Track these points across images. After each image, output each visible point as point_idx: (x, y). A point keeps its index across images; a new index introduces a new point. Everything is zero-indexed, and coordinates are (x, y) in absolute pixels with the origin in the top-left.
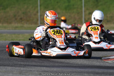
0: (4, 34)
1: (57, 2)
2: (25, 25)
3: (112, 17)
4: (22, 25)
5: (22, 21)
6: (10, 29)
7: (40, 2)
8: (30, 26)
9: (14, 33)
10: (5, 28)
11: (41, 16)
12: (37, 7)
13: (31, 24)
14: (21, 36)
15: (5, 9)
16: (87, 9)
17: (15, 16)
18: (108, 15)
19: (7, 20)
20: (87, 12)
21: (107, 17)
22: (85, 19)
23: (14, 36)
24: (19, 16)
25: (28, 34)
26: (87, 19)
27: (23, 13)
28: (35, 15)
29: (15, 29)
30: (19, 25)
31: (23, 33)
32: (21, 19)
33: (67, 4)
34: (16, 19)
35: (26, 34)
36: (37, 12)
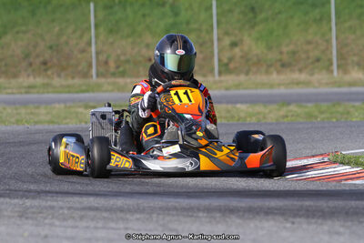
1: (144, 16)
2: (57, 81)
3: (294, 53)
4: (46, 81)
5: (46, 70)
6: (13, 93)
7: (95, 17)
8: (70, 82)
9: (25, 104)
11: (98, 53)
12: (89, 29)
13: (73, 78)
14: (43, 111)
16: (227, 33)
17: (27, 56)
18: (285, 49)
19: (6, 68)
20: (227, 41)
21: (281, 53)
22: (220, 60)
23: (23, 111)
24: (38, 56)
25: (62, 106)
26: (225, 61)
27: (51, 47)
28: (83, 51)
29: (26, 93)
30: (39, 81)
31: (48, 103)
32: (45, 63)
33: (170, 20)
34: (31, 64)
35: (57, 106)
36: (89, 44)
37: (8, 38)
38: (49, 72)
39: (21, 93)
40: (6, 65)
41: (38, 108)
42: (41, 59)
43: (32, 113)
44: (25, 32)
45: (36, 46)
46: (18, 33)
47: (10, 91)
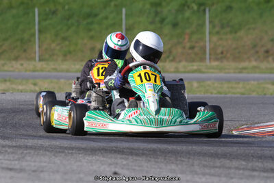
0: (209, 83)
10: (221, 69)
14: (241, 85)
15: (236, 32)
17: (255, 46)
23: (226, 85)
24: (263, 46)
25: (256, 83)
27: (272, 40)
29: (240, 72)
31: (247, 80)
32: (267, 52)
34: (257, 52)
35: (252, 82)
37: (241, 33)
38: (270, 59)
39: (235, 73)
40: (239, 52)
41: (239, 83)
42: (265, 49)
43: (232, 88)
44: (254, 29)
45: (261, 39)
46: (249, 29)
47: (227, 71)
